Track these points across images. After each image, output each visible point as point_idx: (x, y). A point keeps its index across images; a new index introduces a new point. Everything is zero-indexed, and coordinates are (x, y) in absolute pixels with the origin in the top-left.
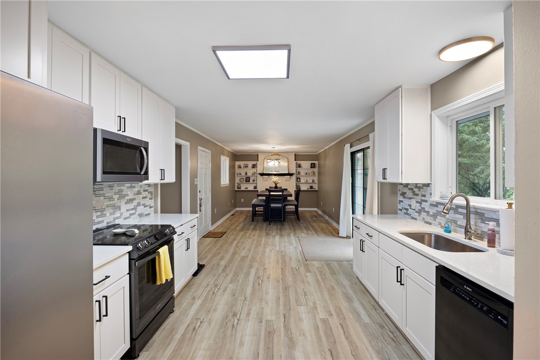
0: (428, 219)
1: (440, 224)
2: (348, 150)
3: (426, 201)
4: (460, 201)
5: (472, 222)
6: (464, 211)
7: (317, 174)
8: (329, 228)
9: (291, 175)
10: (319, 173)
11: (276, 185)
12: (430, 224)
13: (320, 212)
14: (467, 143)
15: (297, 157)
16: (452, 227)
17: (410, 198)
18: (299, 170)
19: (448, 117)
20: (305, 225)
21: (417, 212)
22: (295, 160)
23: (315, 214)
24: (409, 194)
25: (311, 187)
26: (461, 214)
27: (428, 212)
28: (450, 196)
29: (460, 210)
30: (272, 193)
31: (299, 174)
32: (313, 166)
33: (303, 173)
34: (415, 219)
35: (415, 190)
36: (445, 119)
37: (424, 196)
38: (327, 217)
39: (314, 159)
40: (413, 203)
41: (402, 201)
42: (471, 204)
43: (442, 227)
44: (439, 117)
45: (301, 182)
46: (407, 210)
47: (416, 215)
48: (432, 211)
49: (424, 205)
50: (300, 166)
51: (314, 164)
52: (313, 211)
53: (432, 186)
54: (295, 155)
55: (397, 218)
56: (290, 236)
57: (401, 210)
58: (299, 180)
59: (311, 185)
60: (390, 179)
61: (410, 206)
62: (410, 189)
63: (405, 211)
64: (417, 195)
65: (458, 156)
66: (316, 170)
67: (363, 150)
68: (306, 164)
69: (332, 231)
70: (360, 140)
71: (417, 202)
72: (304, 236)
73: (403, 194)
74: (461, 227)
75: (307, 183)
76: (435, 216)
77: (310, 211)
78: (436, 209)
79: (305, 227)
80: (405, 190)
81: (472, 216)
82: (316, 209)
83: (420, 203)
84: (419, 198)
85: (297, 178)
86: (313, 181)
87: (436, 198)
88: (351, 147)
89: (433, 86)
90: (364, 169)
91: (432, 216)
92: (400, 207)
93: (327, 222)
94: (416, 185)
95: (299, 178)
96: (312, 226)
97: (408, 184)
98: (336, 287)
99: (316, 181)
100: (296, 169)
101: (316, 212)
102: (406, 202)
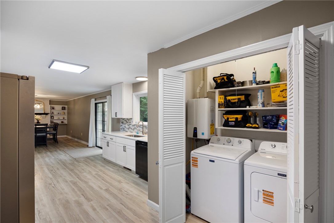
0: (132, 131)
1: (135, 132)
2: (93, 102)
3: (131, 124)
4: (141, 123)
5: (144, 130)
6: (142, 126)
7: (66, 114)
8: (80, 144)
9: (47, 114)
10: (69, 113)
11: (38, 121)
12: (132, 132)
13: (70, 137)
14: (143, 102)
15: (51, 102)
16: (139, 132)
17: (125, 124)
18: (53, 111)
19: (138, 95)
20: (64, 145)
21: (128, 129)
22: (50, 104)
23: (67, 139)
24: (125, 122)
25: (62, 122)
26: (141, 127)
27: (131, 128)
28: (138, 122)
29: (141, 126)
30: (37, 127)
31: (53, 114)
32: (63, 108)
33: (55, 112)
34: (127, 131)
35: (127, 120)
36: (137, 96)
37: (130, 123)
38: (76, 140)
39: (65, 104)
40: (126, 126)
41: (122, 125)
42: (144, 124)
43: (136, 133)
44: (135, 95)
45: (54, 119)
46: (124, 128)
47: (127, 130)
48: (133, 128)
49: (130, 126)
50: (53, 109)
51: (65, 107)
52: (64, 137)
53: (133, 119)
54: (50, 101)
55: (120, 132)
56: (57, 151)
57: (121, 129)
58: (52, 118)
59: (62, 121)
60: (118, 117)
61: (125, 127)
62: (125, 120)
63: (123, 129)
64: (128, 122)
65: (141, 107)
66: (66, 111)
67: (103, 103)
68: (58, 108)
69: (83, 145)
70: (101, 98)
71: (128, 125)
72: (66, 150)
73: (122, 123)
74: (141, 131)
75: (59, 119)
76: (134, 129)
77: (62, 138)
78: (134, 127)
79: (64, 146)
80: (123, 121)
81: (144, 128)
82: (66, 136)
83: (129, 125)
84: (128, 124)
85: (52, 116)
86: (64, 118)
87: (134, 123)
88: (95, 101)
89: (133, 84)
90: (103, 112)
91: (133, 129)
92: (121, 128)
93: (77, 142)
94: (127, 119)
95: (53, 117)
96: (69, 145)
97: (124, 118)
98: (96, 164)
99: (66, 118)
100: (51, 111)
101: (66, 137)
102: (124, 125)
